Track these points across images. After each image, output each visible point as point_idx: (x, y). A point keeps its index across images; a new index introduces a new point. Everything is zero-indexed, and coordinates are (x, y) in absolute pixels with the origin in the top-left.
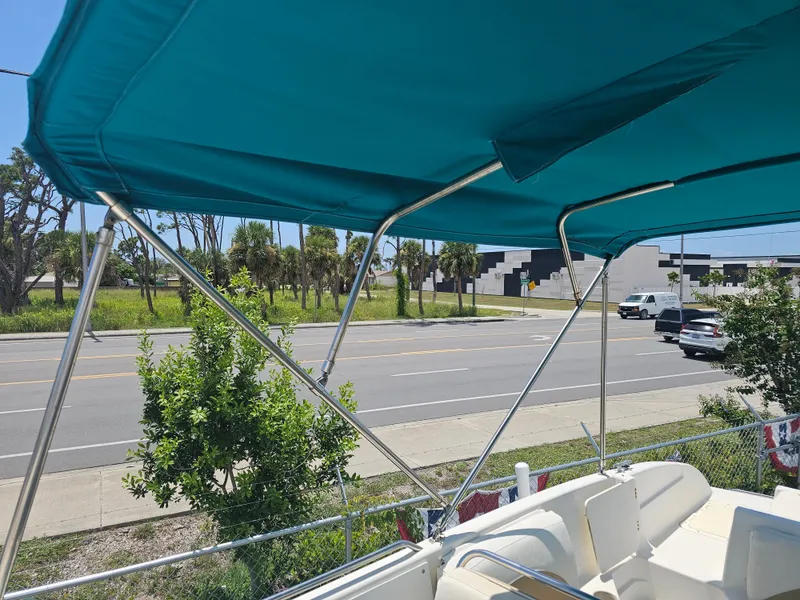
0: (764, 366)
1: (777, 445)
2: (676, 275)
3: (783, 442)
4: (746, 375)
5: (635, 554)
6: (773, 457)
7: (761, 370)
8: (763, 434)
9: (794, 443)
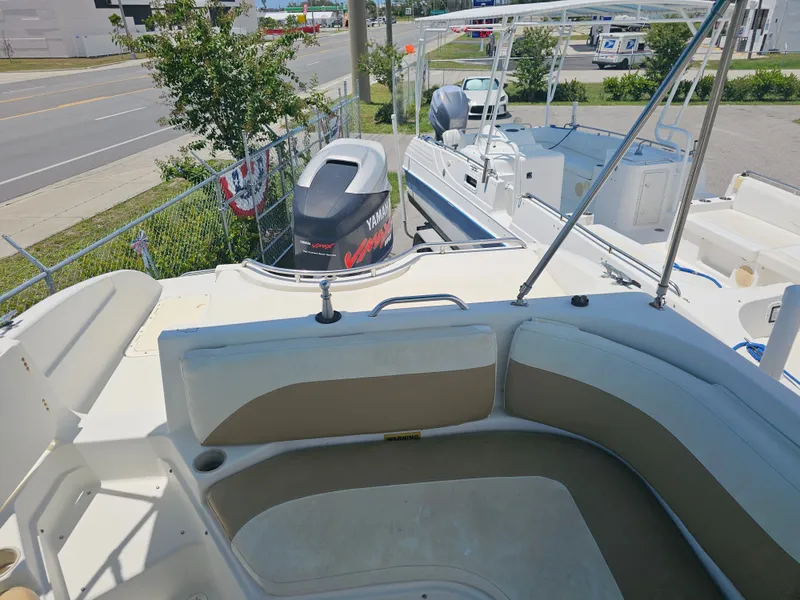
0: (208, 115)
1: (234, 193)
2: (118, 18)
3: (238, 189)
4: (194, 128)
5: (53, 443)
6: (233, 205)
7: (206, 119)
8: (220, 186)
9: (247, 187)
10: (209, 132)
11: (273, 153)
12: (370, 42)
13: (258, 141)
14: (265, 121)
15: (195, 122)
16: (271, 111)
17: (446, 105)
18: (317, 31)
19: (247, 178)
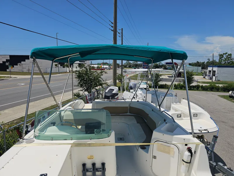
2: (57, 65)
3: (89, 99)
6: (88, 102)
7: (84, 86)
9: (91, 98)
10: (84, 88)
11: (96, 93)
12: (117, 73)
13: (93, 90)
14: (95, 87)
15: (81, 86)
16: (97, 85)
17: (132, 85)
18: (104, 70)
19: (91, 97)
